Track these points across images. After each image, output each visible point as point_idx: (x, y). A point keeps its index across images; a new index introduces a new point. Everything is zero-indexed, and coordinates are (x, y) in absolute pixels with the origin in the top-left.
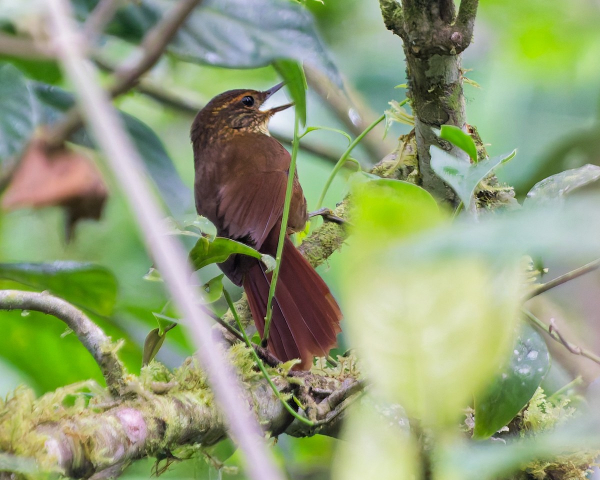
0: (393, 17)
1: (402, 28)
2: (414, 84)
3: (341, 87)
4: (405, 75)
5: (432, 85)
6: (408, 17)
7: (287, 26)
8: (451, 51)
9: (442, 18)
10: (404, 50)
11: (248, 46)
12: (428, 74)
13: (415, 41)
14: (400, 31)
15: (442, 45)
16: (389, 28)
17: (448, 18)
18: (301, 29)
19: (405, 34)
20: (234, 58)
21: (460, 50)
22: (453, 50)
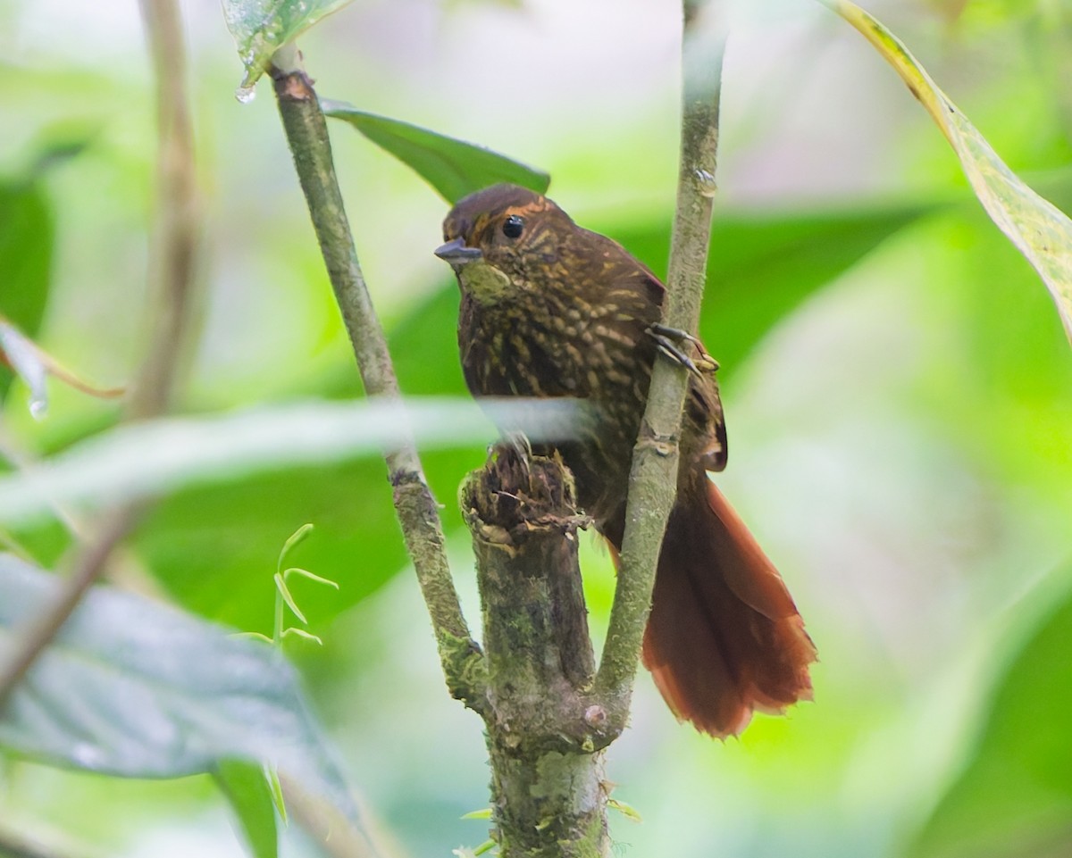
0: (465, 672)
1: (483, 695)
2: (506, 812)
3: (354, 816)
4: (490, 792)
5: (545, 815)
6: (496, 672)
7: (242, 690)
8: (584, 745)
9: (567, 677)
10: (488, 744)
11: (162, 732)
12: (536, 791)
13: (509, 722)
14: (479, 701)
15: (568, 734)
16: (457, 695)
17: (577, 675)
18: (272, 696)
19: (490, 708)
20: (133, 755)
21: (602, 742)
22: (589, 742)
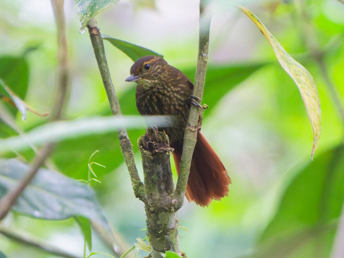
0: (139, 190)
1: (144, 197)
2: (151, 228)
3: (110, 230)
4: (146, 223)
5: (161, 229)
6: (147, 190)
7: (79, 196)
8: (172, 210)
9: (167, 192)
10: (145, 210)
11: (58, 208)
12: (159, 223)
13: (151, 204)
14: (143, 199)
15: (167, 207)
16: (137, 196)
17: (170, 191)
18: (87, 198)
19: (146, 200)
20: (50, 214)
21: (176, 209)
22: (173, 209)
